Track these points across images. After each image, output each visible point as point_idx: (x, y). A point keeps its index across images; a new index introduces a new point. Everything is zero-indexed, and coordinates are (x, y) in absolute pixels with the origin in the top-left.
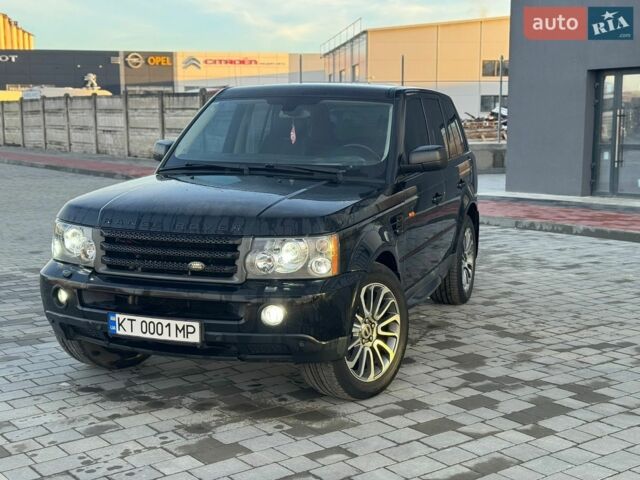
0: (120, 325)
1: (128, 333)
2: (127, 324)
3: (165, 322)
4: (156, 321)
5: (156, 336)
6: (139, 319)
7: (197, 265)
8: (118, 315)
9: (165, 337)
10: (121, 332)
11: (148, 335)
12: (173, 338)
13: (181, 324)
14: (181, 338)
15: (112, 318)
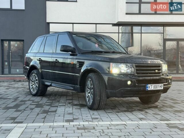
0: (149, 87)
1: (151, 89)
2: (150, 87)
3: (158, 85)
4: (156, 85)
5: (156, 89)
6: (153, 85)
7: (157, 71)
8: (149, 85)
9: (158, 89)
10: (149, 89)
11: (155, 89)
12: (159, 89)
13: (160, 85)
14: (160, 89)
15: (147, 86)
